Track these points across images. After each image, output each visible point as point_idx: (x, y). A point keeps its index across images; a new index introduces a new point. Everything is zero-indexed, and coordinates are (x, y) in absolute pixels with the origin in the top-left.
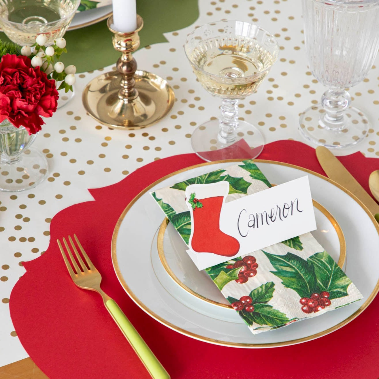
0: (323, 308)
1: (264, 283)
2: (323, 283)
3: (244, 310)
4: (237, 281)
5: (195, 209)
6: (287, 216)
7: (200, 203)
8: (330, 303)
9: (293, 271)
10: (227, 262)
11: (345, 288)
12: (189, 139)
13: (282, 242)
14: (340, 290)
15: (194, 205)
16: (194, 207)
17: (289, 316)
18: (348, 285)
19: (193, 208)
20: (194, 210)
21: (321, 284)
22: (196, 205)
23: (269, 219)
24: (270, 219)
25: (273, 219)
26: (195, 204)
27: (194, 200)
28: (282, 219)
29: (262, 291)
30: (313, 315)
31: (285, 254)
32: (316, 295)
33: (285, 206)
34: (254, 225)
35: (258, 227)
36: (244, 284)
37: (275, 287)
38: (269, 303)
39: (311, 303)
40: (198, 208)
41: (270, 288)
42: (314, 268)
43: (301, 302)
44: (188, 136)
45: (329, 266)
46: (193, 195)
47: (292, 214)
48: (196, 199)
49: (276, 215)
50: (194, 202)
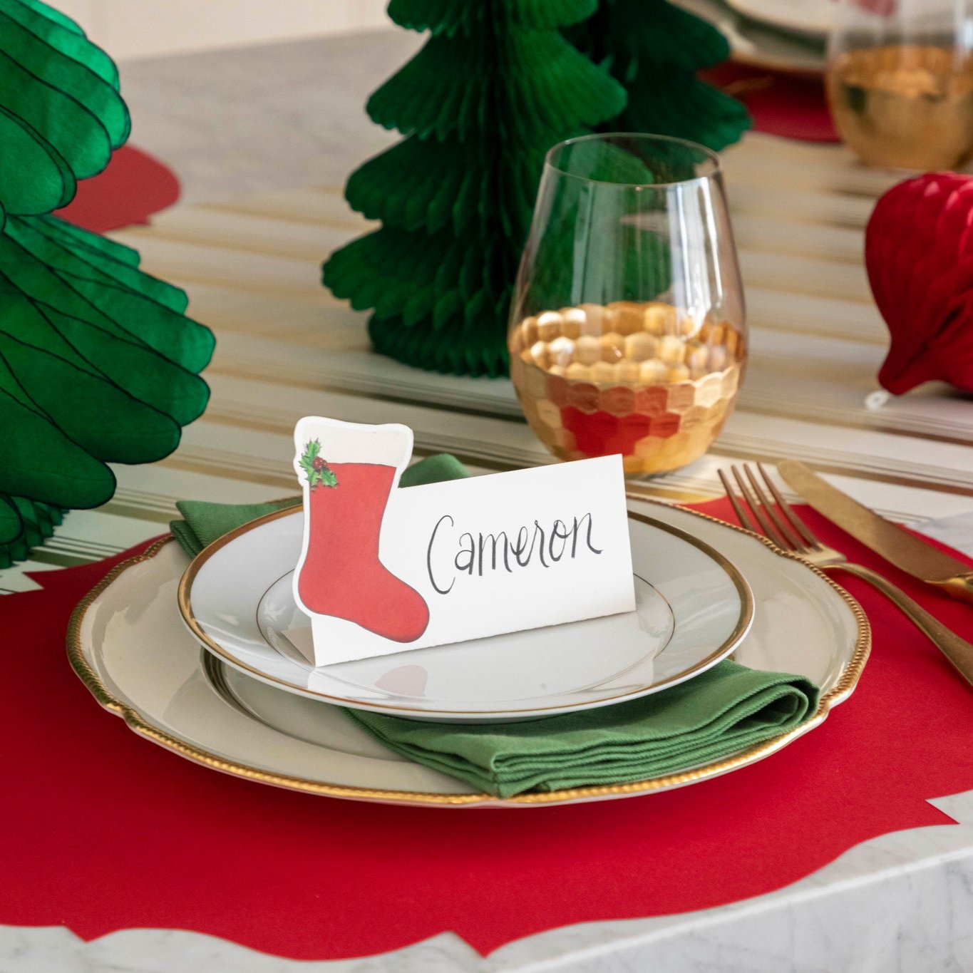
5: (316, 486)
6: (560, 557)
7: (332, 474)
15: (313, 474)
16: (314, 482)
19: (310, 484)
20: (313, 489)
22: (320, 477)
23: (512, 558)
24: (515, 556)
25: (523, 558)
26: (316, 473)
27: (314, 462)
28: (547, 564)
33: (556, 527)
34: (470, 565)
35: (481, 573)
40: (324, 486)
46: (313, 447)
47: (573, 555)
48: (321, 459)
49: (531, 549)
50: (314, 466)
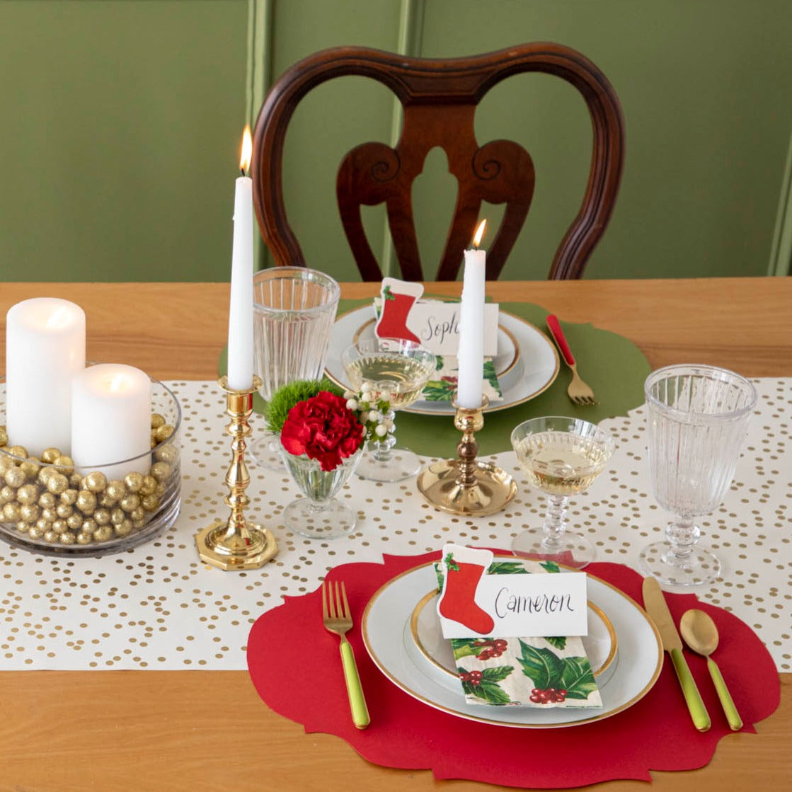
0: (552, 702)
1: (504, 666)
2: (566, 682)
3: (469, 682)
4: (477, 657)
5: (450, 570)
6: (554, 610)
7: (457, 566)
8: (563, 700)
9: (541, 664)
10: (476, 639)
11: (587, 692)
12: (513, 538)
13: (545, 638)
14: (581, 693)
16: (450, 568)
17: (512, 699)
18: (591, 691)
19: (448, 569)
21: (564, 682)
22: (452, 567)
23: (533, 608)
25: (538, 608)
26: (451, 565)
28: (548, 612)
29: (497, 672)
30: (540, 705)
31: (541, 647)
32: (553, 690)
33: (553, 598)
34: (514, 608)
35: (518, 611)
36: (483, 661)
37: (512, 671)
38: (498, 683)
39: (542, 695)
40: (454, 570)
41: (506, 671)
42: (565, 667)
43: (533, 692)
44: (513, 535)
45: (582, 670)
46: (451, 556)
47: (561, 610)
48: (454, 560)
49: (542, 605)
50: (450, 562)
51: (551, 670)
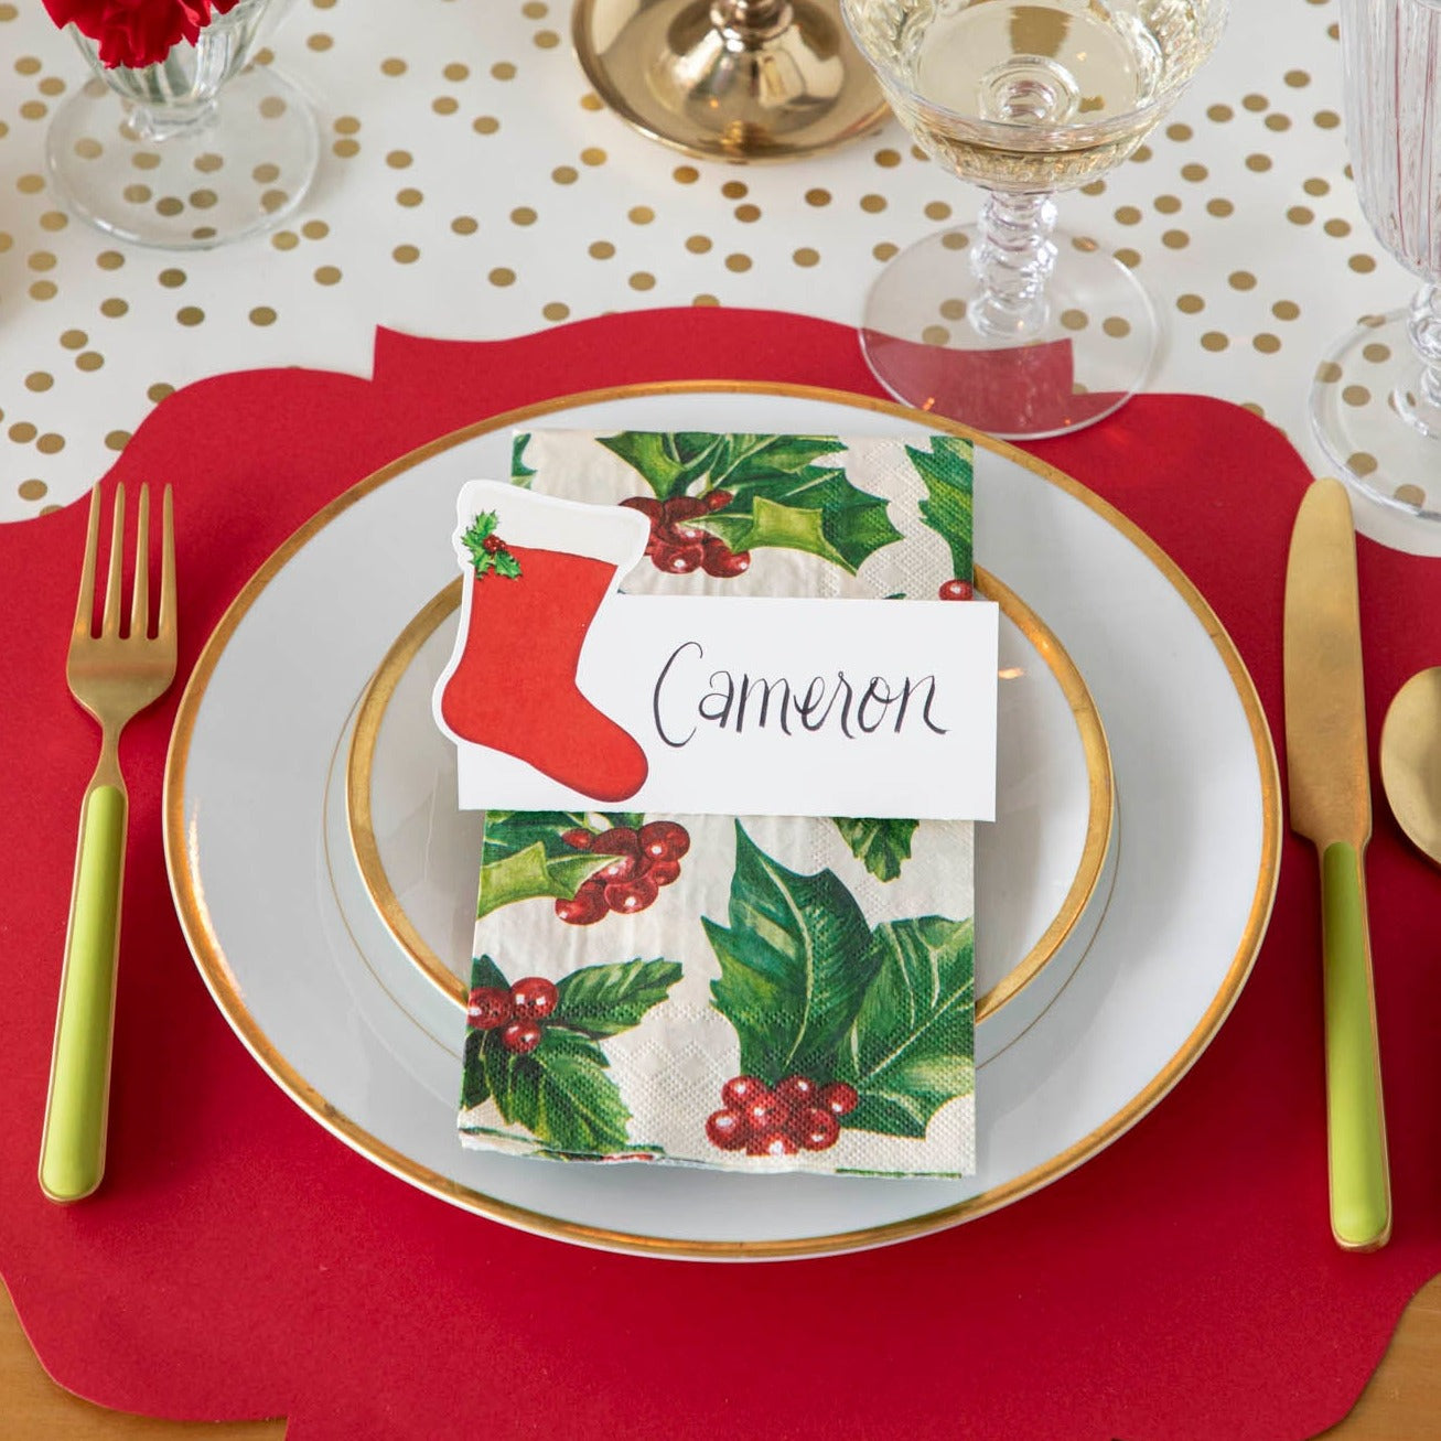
0: (790, 1149)
1: (646, 959)
2: (863, 1047)
3: (498, 1033)
4: (561, 905)
5: (483, 573)
6: (874, 728)
7: (512, 561)
8: (832, 1140)
9: (791, 952)
10: (581, 815)
11: (930, 1102)
13: (838, 820)
14: (907, 1103)
15: (483, 556)
16: (482, 567)
17: (637, 1131)
18: (950, 1097)
19: (477, 569)
20: (481, 576)
21: (855, 1049)
22: (493, 562)
23: (794, 717)
24: (800, 715)
25: (812, 719)
26: (486, 556)
27: (485, 541)
28: (851, 734)
29: (619, 984)
30: (738, 1161)
32: (803, 1086)
33: (873, 686)
34: (724, 715)
35: (739, 728)
36: (575, 928)
37: (673, 990)
38: (606, 1047)
39: (759, 1112)
40: (499, 575)
41: (654, 981)
42: (877, 970)
43: (728, 1091)
44: (884, 252)
45: (937, 989)
46: (486, 522)
47: (898, 728)
48: (497, 538)
49: (828, 703)
50: (484, 546)
51: (819, 989)
